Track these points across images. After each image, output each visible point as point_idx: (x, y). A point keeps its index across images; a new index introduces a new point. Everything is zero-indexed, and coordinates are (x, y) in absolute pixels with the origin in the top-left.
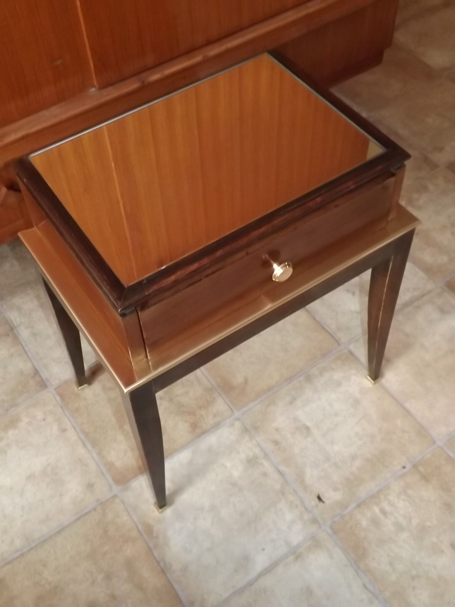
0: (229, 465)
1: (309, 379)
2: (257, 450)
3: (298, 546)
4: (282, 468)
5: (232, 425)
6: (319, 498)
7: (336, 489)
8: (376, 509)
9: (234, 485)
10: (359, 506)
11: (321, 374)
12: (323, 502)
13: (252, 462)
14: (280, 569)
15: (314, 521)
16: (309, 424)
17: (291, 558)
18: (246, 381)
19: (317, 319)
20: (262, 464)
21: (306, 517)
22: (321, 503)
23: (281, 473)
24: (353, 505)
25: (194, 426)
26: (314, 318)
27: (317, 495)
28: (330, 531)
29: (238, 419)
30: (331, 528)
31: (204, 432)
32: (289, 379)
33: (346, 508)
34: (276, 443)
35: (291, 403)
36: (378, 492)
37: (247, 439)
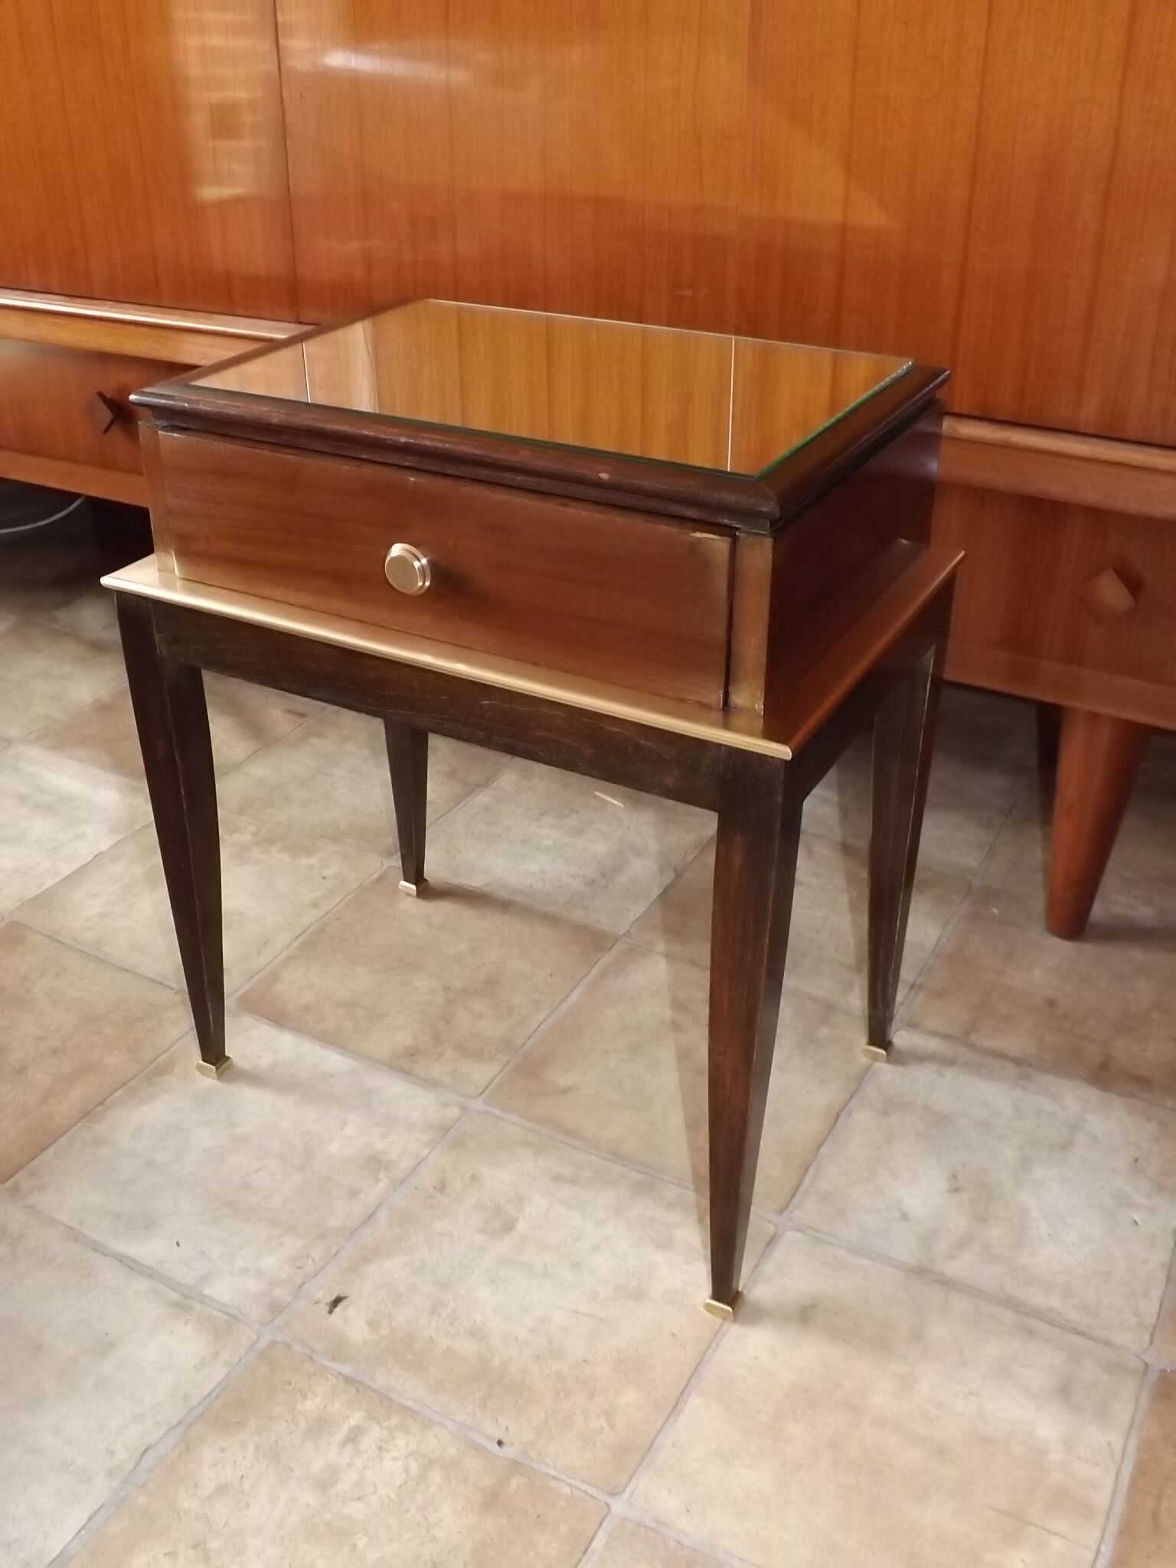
0: (349, 1130)
1: (641, 1189)
2: (406, 1163)
3: (204, 1299)
4: (383, 1216)
5: (446, 1105)
6: (337, 1301)
7: (373, 1325)
8: (357, 1418)
9: (308, 1153)
10: (348, 1380)
11: (670, 1206)
12: (330, 1312)
13: (374, 1163)
14: (142, 1284)
15: (276, 1309)
16: (521, 1227)
17: (174, 1295)
18: (565, 1091)
19: (823, 1150)
20: (378, 1180)
21: (282, 1293)
22: (327, 1308)
23: (371, 1217)
24: (347, 1370)
25: (412, 1053)
26: (822, 1144)
27: (343, 1295)
28: (262, 1344)
29: (464, 1109)
30: (272, 1345)
31: (405, 1072)
32: (617, 1156)
33: (333, 1359)
34: (442, 1187)
35: (558, 1178)
36: (404, 1409)
37: (426, 1138)
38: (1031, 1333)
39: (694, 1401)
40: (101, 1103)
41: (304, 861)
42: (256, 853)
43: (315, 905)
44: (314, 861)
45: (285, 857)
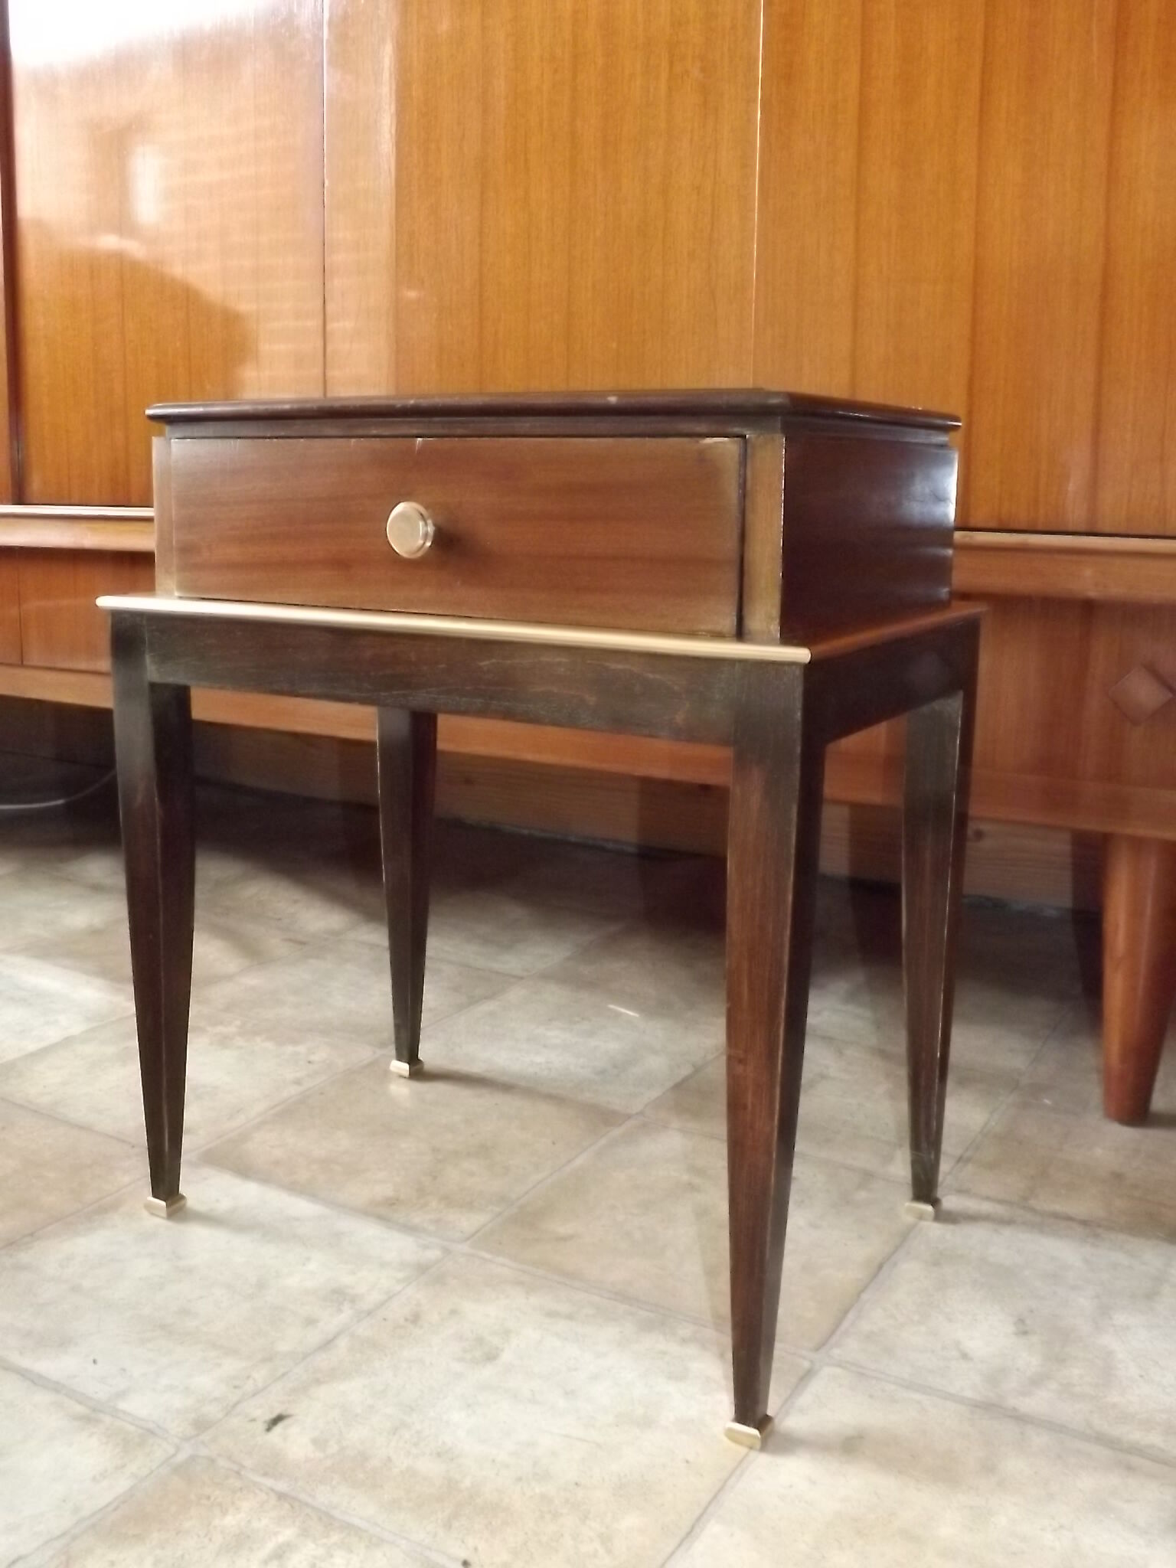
0: (312, 1266)
1: (647, 1326)
2: (375, 1297)
3: (115, 1413)
4: (343, 1343)
5: (426, 1247)
6: (277, 1420)
7: (319, 1443)
8: (287, 1534)
9: (261, 1285)
10: (281, 1496)
11: (684, 1341)
12: (269, 1430)
13: (338, 1296)
14: (43, 1397)
15: (201, 1425)
16: (506, 1357)
17: (80, 1409)
18: (564, 1239)
19: (864, 1296)
20: (340, 1311)
21: (213, 1411)
22: (265, 1426)
23: (327, 1344)
24: (282, 1486)
25: (392, 1203)
26: (862, 1291)
27: (284, 1413)
28: (181, 1457)
29: (447, 1251)
30: (193, 1458)
31: (381, 1218)
32: (622, 1296)
33: (265, 1474)
34: (415, 1319)
35: (552, 1314)
36: (348, 1528)
37: (400, 1275)
38: (1130, 1469)
39: (713, 1528)
40: (32, 1235)
41: (290, 1049)
42: (240, 1041)
43: (298, 1082)
44: (301, 1049)
45: (269, 1045)
